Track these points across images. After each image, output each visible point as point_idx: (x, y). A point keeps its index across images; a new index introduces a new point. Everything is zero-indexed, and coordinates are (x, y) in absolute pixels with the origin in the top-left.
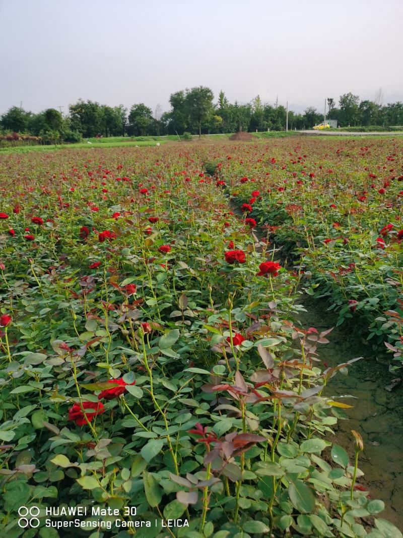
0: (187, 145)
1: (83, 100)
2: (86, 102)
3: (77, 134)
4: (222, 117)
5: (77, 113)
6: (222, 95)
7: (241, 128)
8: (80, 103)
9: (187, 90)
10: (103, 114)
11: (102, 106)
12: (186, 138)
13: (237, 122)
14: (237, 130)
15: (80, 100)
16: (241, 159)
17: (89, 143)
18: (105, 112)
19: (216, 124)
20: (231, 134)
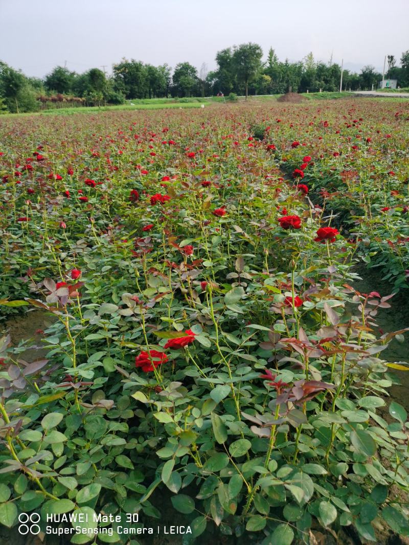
0: (233, 107)
1: (127, 59)
2: (130, 62)
3: (120, 96)
4: (271, 77)
5: (121, 73)
6: (271, 53)
7: (290, 88)
8: (124, 63)
9: (235, 47)
10: (147, 74)
11: (146, 66)
12: (232, 100)
13: (287, 82)
14: (287, 91)
15: (124, 59)
16: (290, 122)
17: (132, 105)
18: (149, 72)
19: (264, 84)
20: (279, 96)
